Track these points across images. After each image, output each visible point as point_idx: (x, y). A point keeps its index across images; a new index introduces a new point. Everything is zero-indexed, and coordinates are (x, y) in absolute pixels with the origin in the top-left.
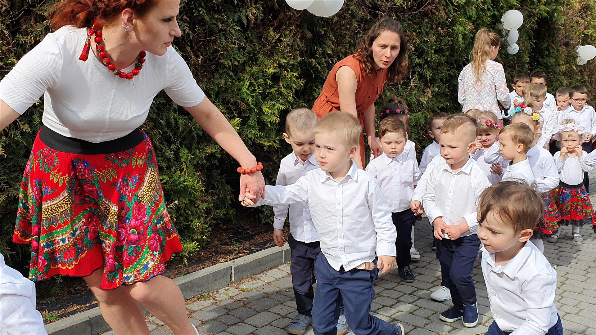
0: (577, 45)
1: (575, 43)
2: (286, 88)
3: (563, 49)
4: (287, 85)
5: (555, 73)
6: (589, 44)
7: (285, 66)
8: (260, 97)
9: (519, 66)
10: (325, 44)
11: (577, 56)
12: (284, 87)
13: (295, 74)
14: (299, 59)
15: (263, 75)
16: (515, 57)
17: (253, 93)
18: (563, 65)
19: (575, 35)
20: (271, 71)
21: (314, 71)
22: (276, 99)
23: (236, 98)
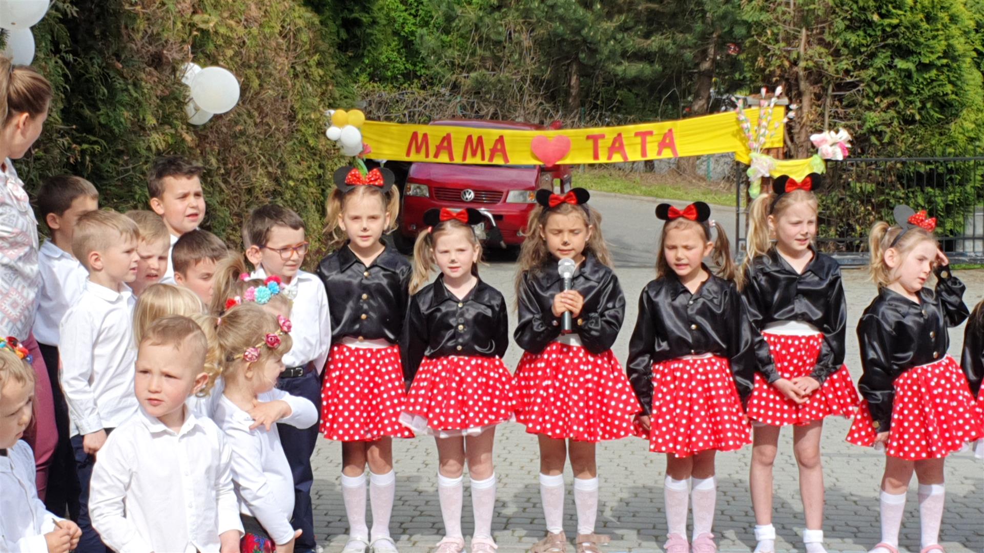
1: (176, 55)
5: (136, 155)
11: (185, 98)
18: (154, 128)
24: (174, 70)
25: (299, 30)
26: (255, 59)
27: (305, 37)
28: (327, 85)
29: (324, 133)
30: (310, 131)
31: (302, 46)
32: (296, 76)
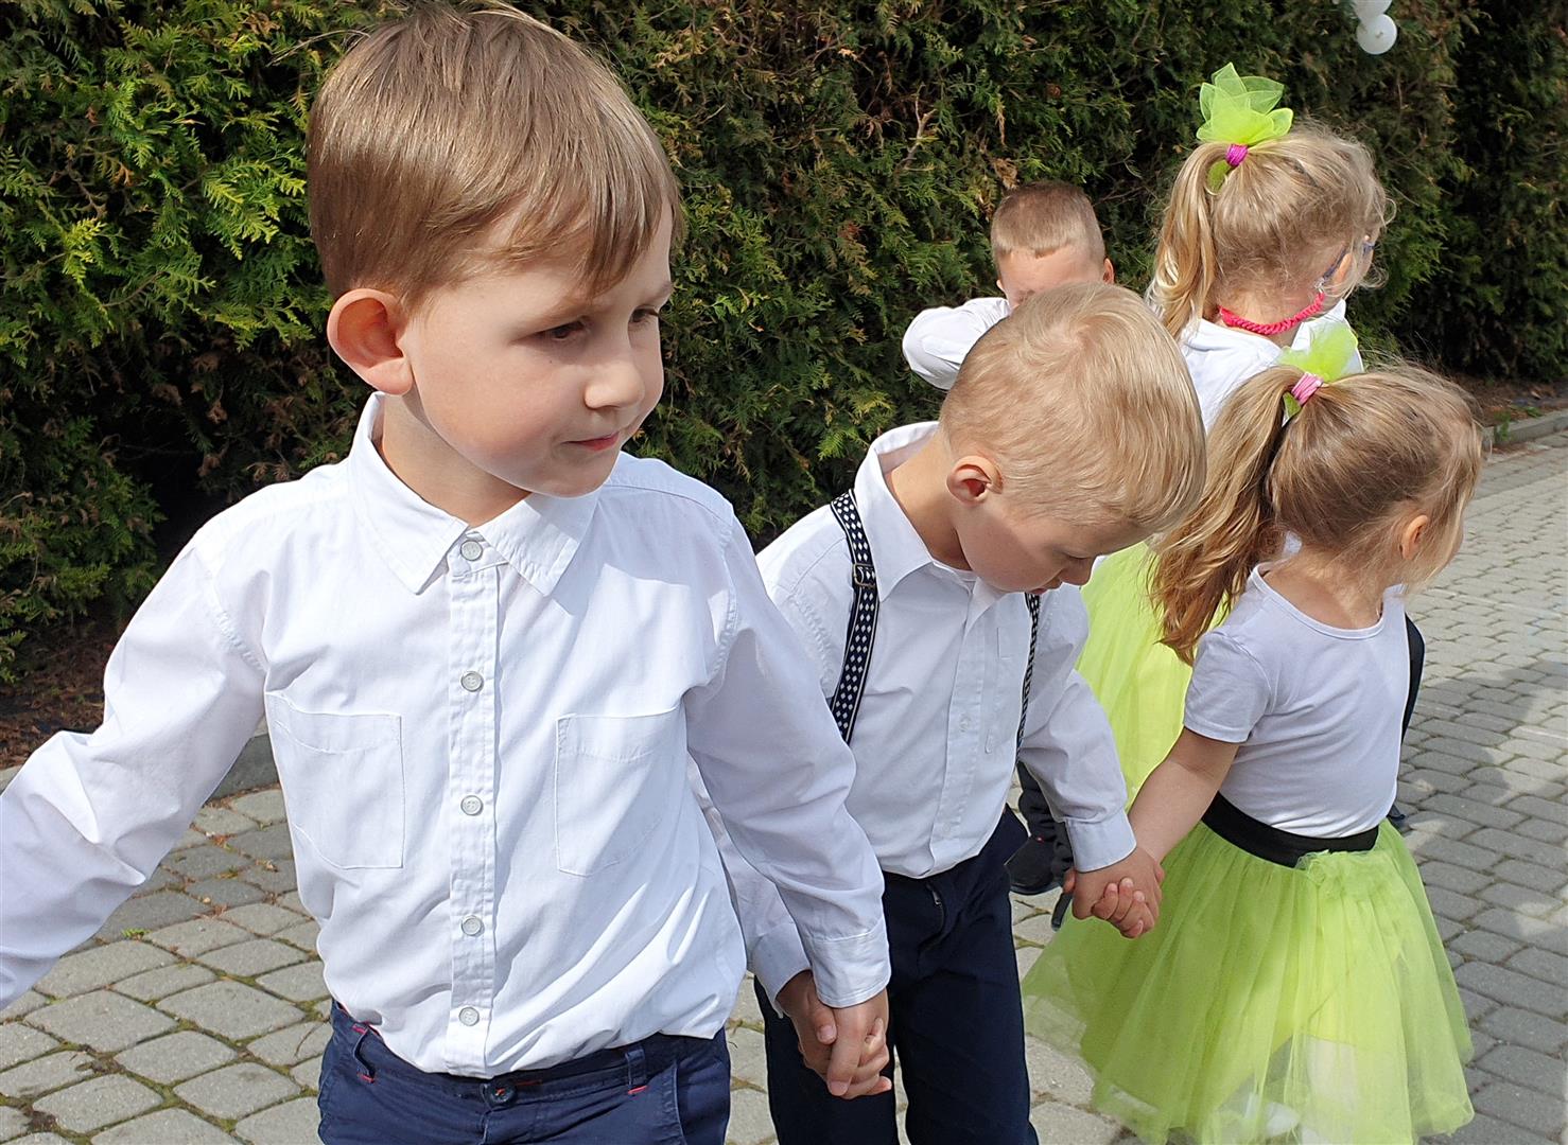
15: (208, 59)
17: (157, 127)
20: (240, 45)
22: (273, 153)
23: (92, 144)
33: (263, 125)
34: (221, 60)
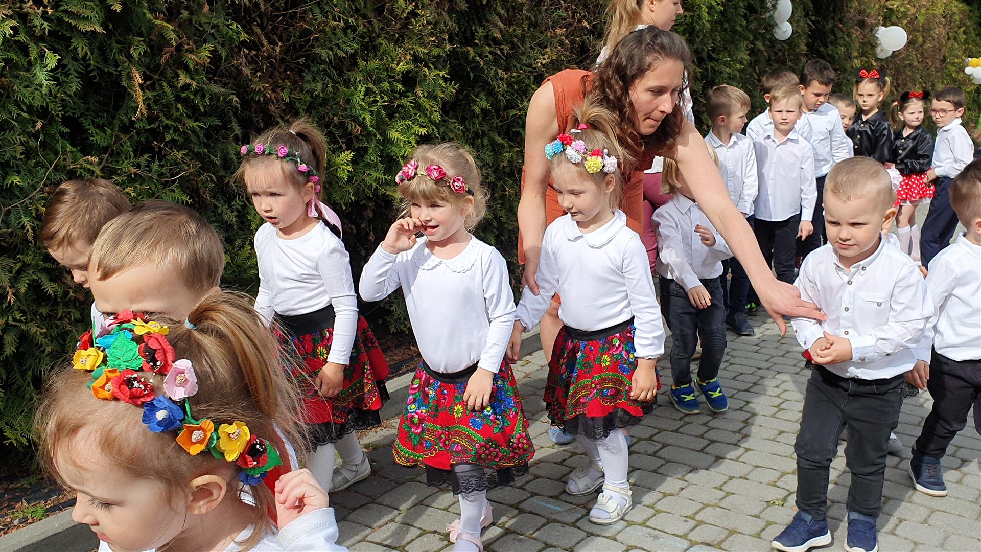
0: (877, 25)
1: (873, 22)
2: (427, 97)
3: (856, 33)
4: (429, 93)
5: (845, 70)
6: (893, 24)
7: (424, 60)
8: (383, 112)
9: (791, 60)
10: (488, 21)
11: (876, 44)
12: (424, 96)
13: (442, 73)
14: (448, 47)
15: (388, 74)
16: (785, 45)
17: (372, 107)
18: (856, 58)
19: (873, 9)
20: (402, 67)
21: (470, 68)
22: (411, 116)
23: (342, 116)
24: (872, 30)
25: (954, 14)
26: (922, 27)
27: (957, 17)
28: (969, 44)
29: (963, 71)
30: (954, 69)
31: (954, 22)
32: (949, 39)
33: (408, 104)
34: (393, 74)
